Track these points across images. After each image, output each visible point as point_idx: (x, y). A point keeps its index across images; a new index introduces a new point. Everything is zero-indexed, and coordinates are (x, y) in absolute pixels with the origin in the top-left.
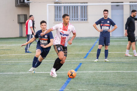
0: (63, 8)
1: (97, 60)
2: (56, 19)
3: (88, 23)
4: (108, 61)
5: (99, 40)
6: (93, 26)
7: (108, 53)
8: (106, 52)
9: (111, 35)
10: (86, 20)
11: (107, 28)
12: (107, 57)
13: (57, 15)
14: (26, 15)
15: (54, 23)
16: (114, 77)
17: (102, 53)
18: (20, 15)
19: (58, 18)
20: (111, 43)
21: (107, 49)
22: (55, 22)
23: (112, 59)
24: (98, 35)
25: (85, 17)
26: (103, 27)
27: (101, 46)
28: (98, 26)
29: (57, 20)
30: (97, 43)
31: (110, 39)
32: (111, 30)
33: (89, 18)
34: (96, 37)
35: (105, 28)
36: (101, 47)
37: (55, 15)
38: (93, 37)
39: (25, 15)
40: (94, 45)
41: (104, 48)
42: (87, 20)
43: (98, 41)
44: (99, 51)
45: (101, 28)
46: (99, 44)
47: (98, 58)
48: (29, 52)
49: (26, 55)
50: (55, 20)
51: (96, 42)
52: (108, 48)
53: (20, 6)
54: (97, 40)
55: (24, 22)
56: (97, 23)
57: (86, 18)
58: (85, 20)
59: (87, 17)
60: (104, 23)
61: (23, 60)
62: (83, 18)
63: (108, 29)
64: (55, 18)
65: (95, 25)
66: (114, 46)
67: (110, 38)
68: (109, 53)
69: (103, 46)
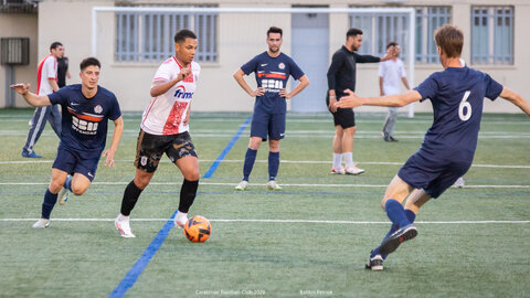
0: (141, 21)
1: (245, 182)
2: (121, 53)
3: (219, 67)
4: (278, 187)
5: (251, 121)
7: (278, 163)
8: (274, 159)
9: (288, 108)
10: (212, 59)
11: (279, 85)
12: (275, 176)
13: (124, 43)
14: (28, 39)
15: (113, 67)
16: (295, 236)
17: (262, 161)
18: (8, 39)
19: (125, 50)
20: (288, 133)
21: (275, 151)
22: (118, 64)
23: (290, 182)
24: (248, 105)
25: (208, 50)
26: (264, 81)
27: (258, 139)
28: (251, 79)
29: (124, 58)
30: (244, 131)
31: (287, 121)
32: (288, 90)
33: (223, 51)
34: (243, 113)
35: (272, 85)
36: (259, 144)
37: (118, 41)
38: (234, 113)
39: (22, 40)
40: (236, 138)
41: (268, 146)
42: (215, 58)
43: (249, 125)
44: (251, 155)
45: (260, 85)
47: (246, 178)
48: (33, 156)
49: (24, 165)
50: (117, 58)
51: (243, 128)
52: (280, 147)
53: (10, 13)
54: (247, 123)
55: (20, 61)
56: (247, 69)
57: (212, 54)
58: (208, 58)
59: (215, 50)
60: (267, 70)
61: (15, 180)
62: (205, 54)
63: (281, 87)
64: (118, 50)
65: (240, 76)
66: (296, 141)
67: (287, 115)
68: (281, 161)
69: (264, 140)
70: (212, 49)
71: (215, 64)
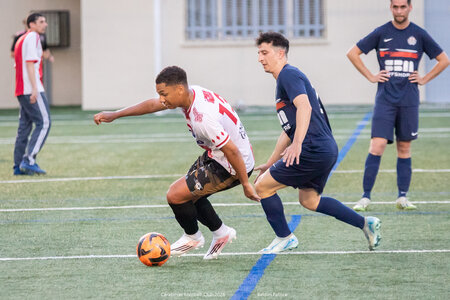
1: (366, 200)
2: (194, 29)
3: (326, 44)
4: (411, 205)
5: (371, 116)
6: (349, 56)
7: (411, 172)
8: (404, 167)
9: (422, 98)
10: (317, 33)
11: (408, 66)
12: (406, 190)
13: (198, 15)
14: (68, 13)
15: (184, 47)
16: (435, 272)
17: (388, 171)
19: (198, 24)
20: (423, 132)
21: (406, 156)
22: (190, 43)
23: (427, 199)
24: (368, 95)
25: (312, 22)
26: (388, 62)
27: (382, 141)
28: (370, 59)
29: (198, 36)
30: (363, 131)
31: (420, 115)
32: (421, 73)
33: (331, 22)
34: (362, 107)
35: (400, 67)
36: (383, 147)
37: (189, 12)
38: (348, 106)
39: (60, 13)
40: (352, 141)
41: (395, 150)
42: (321, 32)
43: (369, 123)
44: (373, 162)
45: (382, 67)
46: (374, 136)
47: (367, 194)
49: (67, 183)
50: (188, 35)
51: (362, 127)
52: (412, 151)
54: (366, 119)
55: (58, 42)
56: (365, 46)
57: (316, 27)
58: (312, 32)
59: (321, 22)
60: (392, 47)
61: (55, 203)
62: (307, 27)
63: (412, 70)
64: (189, 25)
65: (355, 56)
66: (434, 143)
67: (420, 107)
68: (414, 170)
69: (390, 142)
70: (317, 19)
71: (321, 41)
